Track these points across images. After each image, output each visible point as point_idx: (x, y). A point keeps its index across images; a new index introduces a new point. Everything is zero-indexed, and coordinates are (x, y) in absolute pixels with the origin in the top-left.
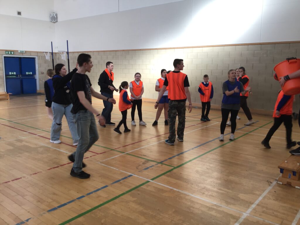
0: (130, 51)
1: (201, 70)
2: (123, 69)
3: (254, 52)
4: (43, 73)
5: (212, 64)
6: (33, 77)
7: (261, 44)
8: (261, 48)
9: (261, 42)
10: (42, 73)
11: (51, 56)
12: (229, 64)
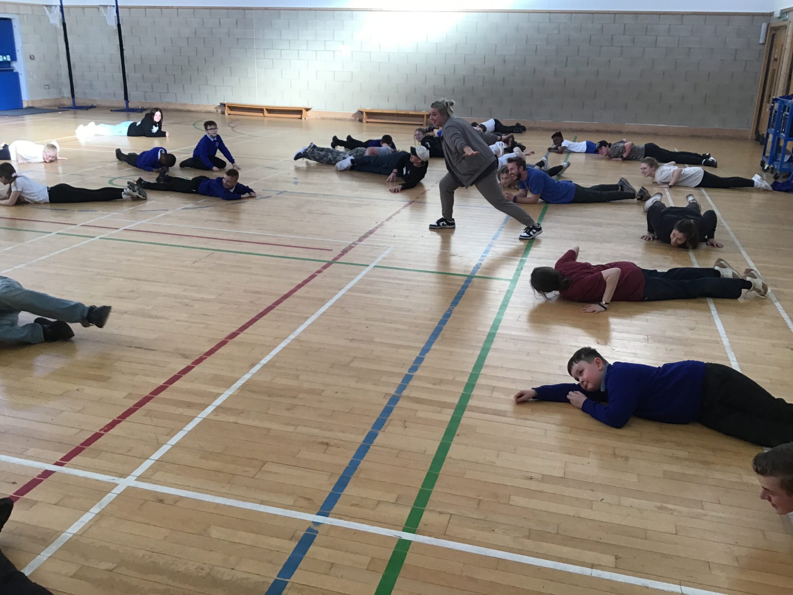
0: (281, 11)
1: (446, 54)
2: (264, 49)
3: (539, 25)
4: (32, 58)
5: (466, 43)
6: (10, 67)
7: (550, 13)
8: (550, 19)
9: (550, 9)
10: (30, 56)
11: (61, 14)
12: (496, 45)
